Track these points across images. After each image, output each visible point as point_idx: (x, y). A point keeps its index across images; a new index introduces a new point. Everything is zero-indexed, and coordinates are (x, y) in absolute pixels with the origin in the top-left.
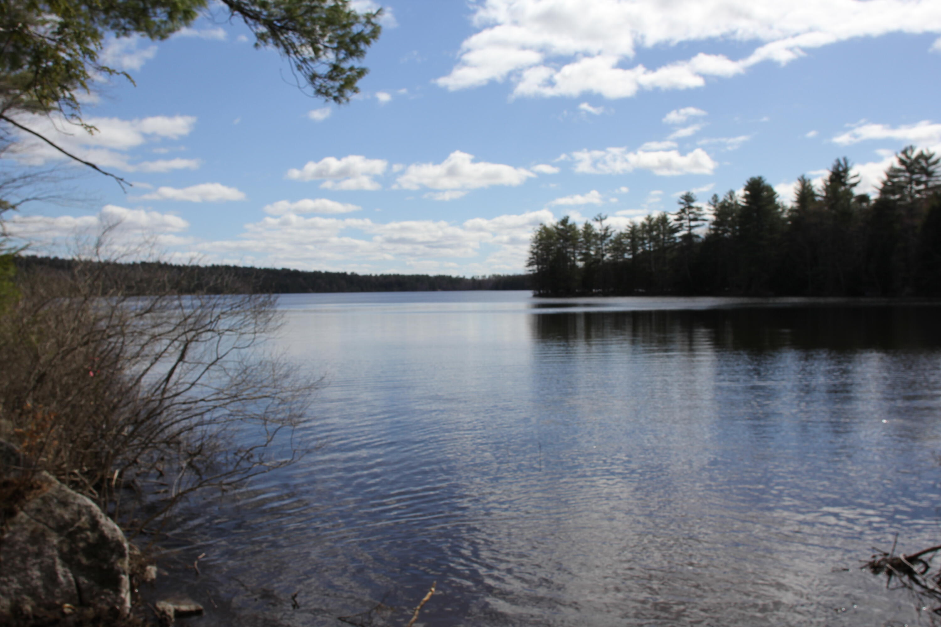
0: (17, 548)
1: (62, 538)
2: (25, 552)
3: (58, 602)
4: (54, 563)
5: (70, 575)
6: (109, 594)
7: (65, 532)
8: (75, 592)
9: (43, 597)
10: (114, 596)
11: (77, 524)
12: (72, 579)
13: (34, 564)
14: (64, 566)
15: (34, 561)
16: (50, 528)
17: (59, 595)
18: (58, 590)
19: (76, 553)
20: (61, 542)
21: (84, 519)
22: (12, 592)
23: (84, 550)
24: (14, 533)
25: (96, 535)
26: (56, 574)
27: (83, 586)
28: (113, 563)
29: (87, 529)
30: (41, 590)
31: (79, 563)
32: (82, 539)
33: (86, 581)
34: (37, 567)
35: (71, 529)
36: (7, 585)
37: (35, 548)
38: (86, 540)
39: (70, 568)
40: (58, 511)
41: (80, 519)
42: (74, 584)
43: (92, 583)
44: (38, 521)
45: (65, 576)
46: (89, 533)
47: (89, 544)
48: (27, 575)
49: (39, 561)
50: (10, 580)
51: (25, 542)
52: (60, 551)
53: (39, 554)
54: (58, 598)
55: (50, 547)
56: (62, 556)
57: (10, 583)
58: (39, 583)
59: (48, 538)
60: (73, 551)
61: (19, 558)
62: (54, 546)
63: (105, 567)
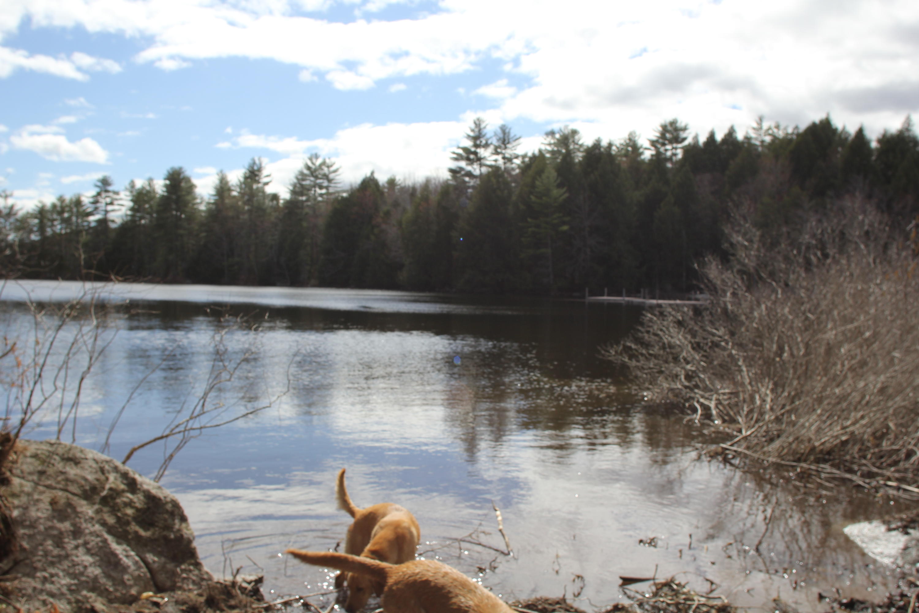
0: (42, 528)
1: (97, 507)
2: (55, 532)
3: (134, 591)
4: (105, 541)
5: (132, 553)
6: (190, 571)
7: (97, 499)
8: (148, 575)
9: (111, 589)
10: (196, 572)
11: (107, 486)
12: (137, 558)
13: (77, 547)
14: (119, 543)
15: (74, 543)
16: (74, 494)
17: (131, 582)
18: (126, 577)
19: (128, 523)
20: (98, 512)
21: (112, 477)
22: (64, 590)
23: (135, 519)
24: (26, 508)
25: (141, 496)
26: (115, 555)
27: (156, 566)
28: (179, 530)
29: (123, 491)
30: (103, 580)
31: (138, 537)
32: (126, 505)
33: (156, 559)
34: (81, 550)
35: (104, 493)
36: (53, 583)
37: (66, 526)
38: (130, 504)
39: (129, 545)
40: (72, 471)
41: (107, 479)
42: (142, 564)
43: (163, 559)
44: (49, 487)
45: (127, 556)
46: (130, 495)
47: (138, 510)
48: (75, 565)
49: (80, 541)
50: (52, 576)
51: (48, 519)
52: (104, 524)
53: (77, 533)
54: (131, 586)
55: (86, 521)
56: (110, 530)
57: (55, 579)
58: (97, 571)
59: (79, 509)
60: (122, 522)
61: (49, 542)
62: (92, 518)
63: (172, 536)
